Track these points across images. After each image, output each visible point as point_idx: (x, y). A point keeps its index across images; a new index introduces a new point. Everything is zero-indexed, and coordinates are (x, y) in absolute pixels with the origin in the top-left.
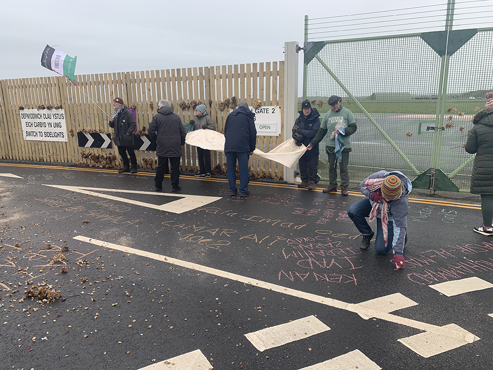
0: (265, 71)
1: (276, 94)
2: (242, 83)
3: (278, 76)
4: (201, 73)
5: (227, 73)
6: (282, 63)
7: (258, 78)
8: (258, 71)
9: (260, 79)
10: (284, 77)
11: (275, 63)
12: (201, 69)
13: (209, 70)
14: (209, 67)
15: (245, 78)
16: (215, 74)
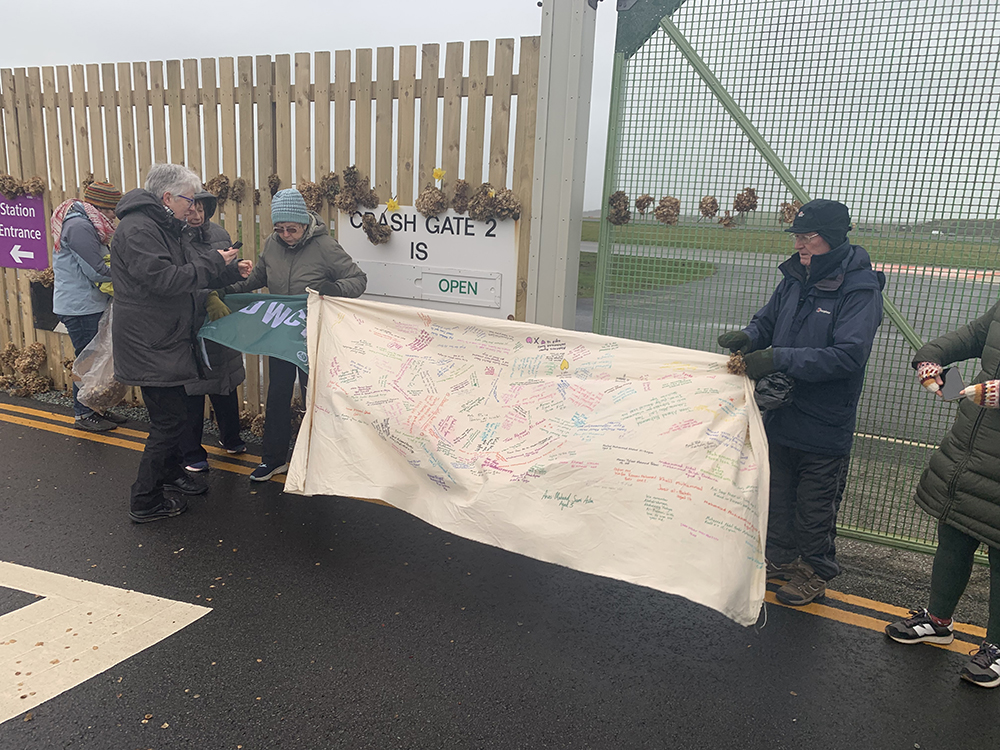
0: (466, 74)
1: (505, 164)
2: (384, 118)
3: (514, 98)
4: (245, 78)
5: (332, 81)
6: (531, 44)
7: (441, 101)
8: (441, 75)
9: (448, 104)
10: (535, 98)
11: (505, 45)
12: (245, 61)
13: (273, 68)
14: (273, 60)
15: (395, 101)
16: (293, 83)
